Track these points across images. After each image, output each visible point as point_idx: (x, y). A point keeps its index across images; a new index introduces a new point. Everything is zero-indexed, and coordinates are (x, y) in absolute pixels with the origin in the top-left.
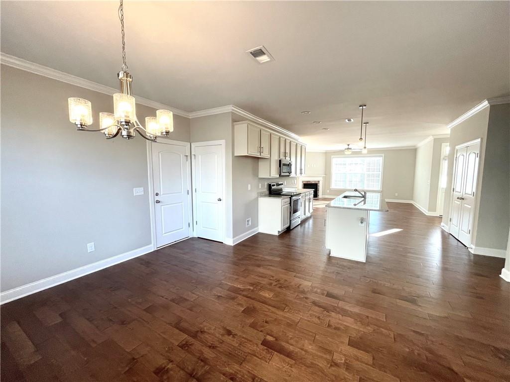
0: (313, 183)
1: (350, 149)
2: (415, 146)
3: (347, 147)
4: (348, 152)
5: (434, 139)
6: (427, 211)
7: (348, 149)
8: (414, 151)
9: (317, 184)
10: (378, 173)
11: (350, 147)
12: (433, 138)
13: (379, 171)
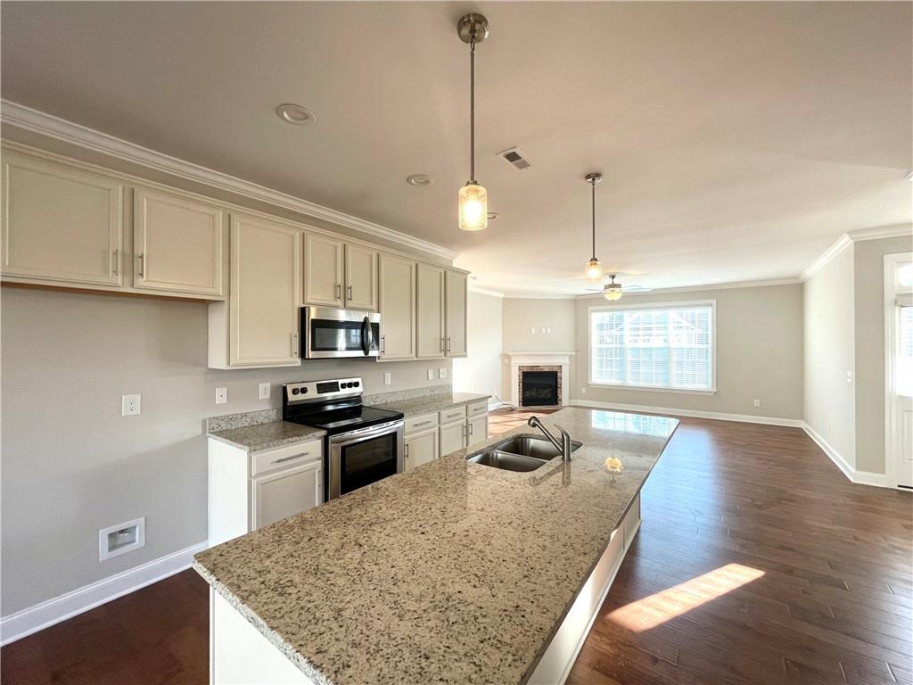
0: (546, 370)
1: (619, 286)
2: (797, 277)
3: (609, 281)
4: (615, 295)
5: (856, 243)
6: (854, 471)
7: (613, 286)
8: (796, 290)
9: (556, 373)
10: (704, 346)
11: (616, 281)
12: (852, 241)
13: (707, 343)
